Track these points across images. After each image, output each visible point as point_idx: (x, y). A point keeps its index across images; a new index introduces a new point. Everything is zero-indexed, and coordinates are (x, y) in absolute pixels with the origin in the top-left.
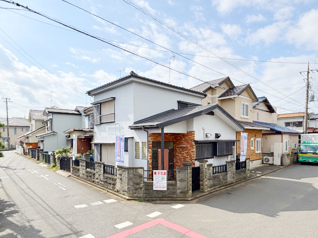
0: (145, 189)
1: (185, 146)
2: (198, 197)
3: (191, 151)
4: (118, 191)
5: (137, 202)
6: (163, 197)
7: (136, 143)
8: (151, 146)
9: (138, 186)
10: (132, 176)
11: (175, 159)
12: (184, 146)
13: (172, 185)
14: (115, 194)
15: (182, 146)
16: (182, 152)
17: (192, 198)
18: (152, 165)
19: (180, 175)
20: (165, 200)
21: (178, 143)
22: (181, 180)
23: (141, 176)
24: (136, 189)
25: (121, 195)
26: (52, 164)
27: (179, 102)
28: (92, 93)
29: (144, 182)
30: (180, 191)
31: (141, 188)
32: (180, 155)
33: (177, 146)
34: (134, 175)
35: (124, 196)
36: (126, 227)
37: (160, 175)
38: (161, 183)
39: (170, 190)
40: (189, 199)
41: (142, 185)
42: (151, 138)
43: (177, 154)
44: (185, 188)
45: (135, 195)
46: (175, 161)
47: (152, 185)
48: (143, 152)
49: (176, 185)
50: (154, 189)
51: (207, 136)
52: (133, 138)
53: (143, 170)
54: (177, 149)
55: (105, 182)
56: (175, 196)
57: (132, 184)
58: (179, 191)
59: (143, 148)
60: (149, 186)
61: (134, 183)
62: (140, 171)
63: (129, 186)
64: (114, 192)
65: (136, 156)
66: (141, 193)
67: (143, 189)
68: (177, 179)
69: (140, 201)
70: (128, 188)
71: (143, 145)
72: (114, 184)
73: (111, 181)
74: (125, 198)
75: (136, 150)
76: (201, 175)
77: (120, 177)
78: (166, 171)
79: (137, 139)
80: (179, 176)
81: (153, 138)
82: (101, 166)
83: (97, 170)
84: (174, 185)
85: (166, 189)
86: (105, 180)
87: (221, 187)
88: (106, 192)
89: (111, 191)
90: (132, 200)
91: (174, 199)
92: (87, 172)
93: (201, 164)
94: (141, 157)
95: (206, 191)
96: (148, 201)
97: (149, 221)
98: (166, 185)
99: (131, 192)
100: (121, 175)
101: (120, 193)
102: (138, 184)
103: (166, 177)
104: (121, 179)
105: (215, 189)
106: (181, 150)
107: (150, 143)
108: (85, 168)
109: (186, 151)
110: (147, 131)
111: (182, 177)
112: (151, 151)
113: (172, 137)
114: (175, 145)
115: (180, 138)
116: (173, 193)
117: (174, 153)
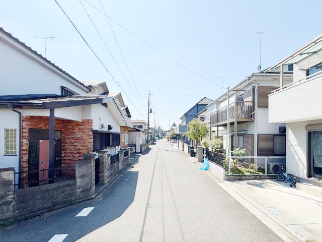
0: (18, 203)
1: (80, 136)
2: (101, 191)
3: (88, 141)
8: (26, 135)
11: (63, 152)
12: (78, 136)
15: (72, 136)
17: (96, 194)
18: (29, 163)
19: (81, 170)
21: (68, 132)
22: (83, 177)
27: (63, 88)
29: (15, 192)
30: (81, 190)
32: (71, 147)
33: (67, 137)
40: (94, 197)
42: (28, 123)
43: (67, 146)
44: (87, 184)
46: (63, 155)
49: (75, 184)
51: (103, 127)
53: (13, 172)
54: (66, 139)
56: (74, 198)
58: (79, 191)
68: (77, 175)
71: (7, 133)
76: (100, 166)
80: (79, 171)
81: (30, 123)
84: (72, 185)
87: (115, 175)
93: (100, 155)
95: (106, 182)
102: (4, 197)
105: (112, 178)
106: (73, 141)
107: (24, 131)
109: (80, 142)
110: (20, 113)
111: (84, 172)
112: (27, 142)
113: (60, 125)
114: (63, 135)
115: (71, 127)
116: (71, 195)
117: (62, 145)
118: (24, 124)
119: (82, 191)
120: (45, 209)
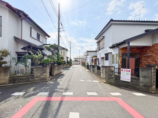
0: (115, 79)
1: (151, 55)
4: (101, 78)
5: (109, 85)
6: (128, 86)
7: (113, 55)
8: (121, 55)
9: (111, 77)
10: (107, 71)
11: (140, 65)
12: (149, 55)
13: (135, 79)
14: (100, 79)
15: (147, 55)
16: (147, 60)
17: (156, 92)
19: (143, 73)
20: (129, 88)
21: (143, 54)
22: (144, 77)
23: (112, 71)
24: (110, 78)
25: (103, 80)
26: (86, 67)
27: (146, 31)
28: (96, 38)
29: (114, 75)
30: (142, 84)
31: (113, 78)
32: (145, 62)
33: (142, 56)
34: (109, 70)
35: (103, 81)
36: (92, 95)
37: (126, 72)
38: (125, 76)
39: (134, 83)
40: (153, 92)
41: (113, 76)
42: (121, 51)
43: (142, 62)
44: (148, 83)
45: (109, 81)
46: (140, 66)
47: (120, 77)
48: (116, 59)
49: (139, 80)
50: (121, 80)
52: (111, 53)
53: (114, 68)
54: (142, 58)
55: (97, 73)
56: (138, 87)
57: (107, 75)
58: (141, 84)
59: (116, 57)
60: (118, 77)
61: (108, 75)
62: (113, 69)
63: (106, 76)
64: (100, 78)
65: (113, 62)
66: (113, 81)
67: (114, 79)
68: (140, 75)
69: (111, 85)
70: (105, 77)
71: (116, 56)
72: (100, 75)
73: (99, 73)
74: (103, 82)
75: (113, 59)
77: (102, 71)
78: (130, 70)
79: (113, 53)
80: (141, 73)
82: (96, 67)
83: (95, 68)
84: (137, 79)
85: (130, 81)
86: (98, 73)
88: (97, 78)
89: (99, 78)
90: (107, 83)
91: (137, 89)
92: (93, 70)
94: (115, 62)
96: (116, 86)
97: (109, 97)
98: (130, 79)
99: (107, 79)
100: (102, 70)
101: (102, 79)
102: (111, 75)
103: (130, 73)
104: (103, 72)
106: (146, 58)
107: (120, 54)
108: (92, 68)
109: (151, 59)
110: (119, 47)
111: (145, 75)
112: (121, 58)
113: (138, 50)
114: (141, 56)
115: (145, 50)
116: (136, 85)
117: (140, 61)
118: (120, 51)
119: (144, 86)
120: (124, 85)
